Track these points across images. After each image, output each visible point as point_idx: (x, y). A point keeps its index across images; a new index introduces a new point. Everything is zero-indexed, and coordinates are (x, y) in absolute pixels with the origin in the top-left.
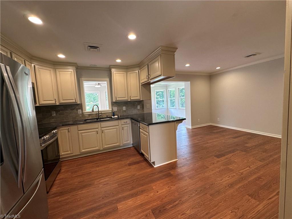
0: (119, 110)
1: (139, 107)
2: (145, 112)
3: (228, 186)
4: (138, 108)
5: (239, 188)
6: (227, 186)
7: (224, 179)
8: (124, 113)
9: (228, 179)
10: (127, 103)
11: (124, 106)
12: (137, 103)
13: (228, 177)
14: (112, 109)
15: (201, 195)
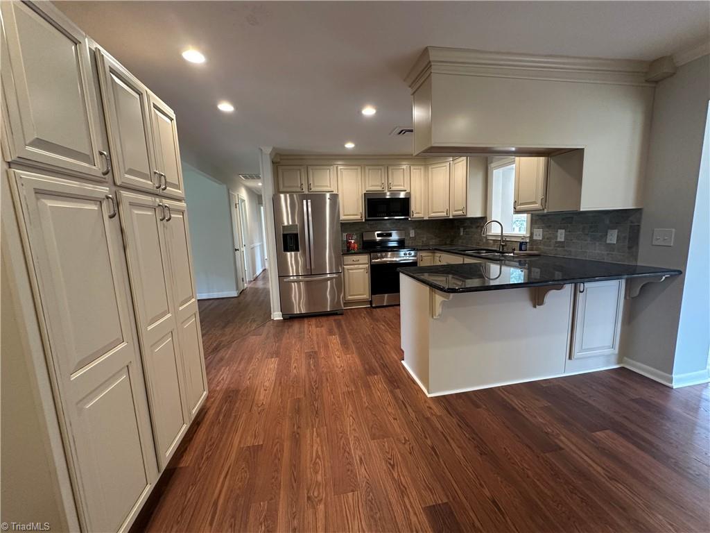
0: (547, 239)
1: (613, 237)
2: (639, 264)
3: (298, 433)
4: (608, 242)
5: (282, 445)
6: (299, 431)
7: (318, 439)
8: (559, 249)
9: (315, 449)
10: (572, 218)
11: (561, 229)
12: (607, 222)
13: (320, 453)
14: (532, 234)
15: (307, 389)
